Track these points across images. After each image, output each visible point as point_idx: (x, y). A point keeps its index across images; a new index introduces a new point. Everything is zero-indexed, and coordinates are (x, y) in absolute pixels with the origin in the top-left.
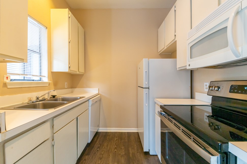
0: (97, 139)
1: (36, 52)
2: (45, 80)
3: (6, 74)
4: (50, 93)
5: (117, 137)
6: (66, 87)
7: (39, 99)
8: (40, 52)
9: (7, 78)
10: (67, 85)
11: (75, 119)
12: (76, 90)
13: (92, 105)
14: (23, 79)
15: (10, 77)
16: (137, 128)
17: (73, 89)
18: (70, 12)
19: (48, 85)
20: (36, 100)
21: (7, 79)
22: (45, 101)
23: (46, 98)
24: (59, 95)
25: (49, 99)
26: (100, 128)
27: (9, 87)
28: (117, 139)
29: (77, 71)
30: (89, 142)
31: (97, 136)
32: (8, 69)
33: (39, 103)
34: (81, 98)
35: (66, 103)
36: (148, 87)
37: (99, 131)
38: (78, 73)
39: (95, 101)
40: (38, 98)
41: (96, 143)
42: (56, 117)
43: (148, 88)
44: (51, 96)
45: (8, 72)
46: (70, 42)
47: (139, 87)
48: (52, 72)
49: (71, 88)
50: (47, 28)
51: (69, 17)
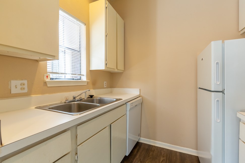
0: (137, 152)
1: (75, 50)
2: (84, 79)
3: (47, 73)
4: (87, 93)
5: (163, 157)
6: (105, 87)
7: (75, 99)
8: (80, 51)
9: (47, 76)
10: (106, 84)
11: (108, 127)
12: (115, 90)
13: (131, 109)
14: (64, 78)
15: (50, 75)
16: (197, 149)
17: (112, 88)
18: (107, 2)
19: (86, 84)
20: (73, 100)
21: (47, 78)
22: (81, 101)
23: (83, 98)
24: (97, 95)
25: (86, 98)
26: (141, 138)
27: (48, 86)
28: (164, 160)
29: (115, 68)
30: (127, 155)
31: (138, 148)
32: (48, 68)
33: (74, 104)
34: (117, 100)
35: (99, 106)
36: (221, 90)
37: (141, 141)
38: (116, 70)
39: (134, 105)
40: (74, 97)
41: (136, 158)
42: (81, 124)
43: (223, 92)
44: (89, 96)
45: (48, 71)
46: (106, 36)
47: (200, 88)
48: (91, 71)
49: (111, 87)
50: (85, 24)
51: (106, 8)
